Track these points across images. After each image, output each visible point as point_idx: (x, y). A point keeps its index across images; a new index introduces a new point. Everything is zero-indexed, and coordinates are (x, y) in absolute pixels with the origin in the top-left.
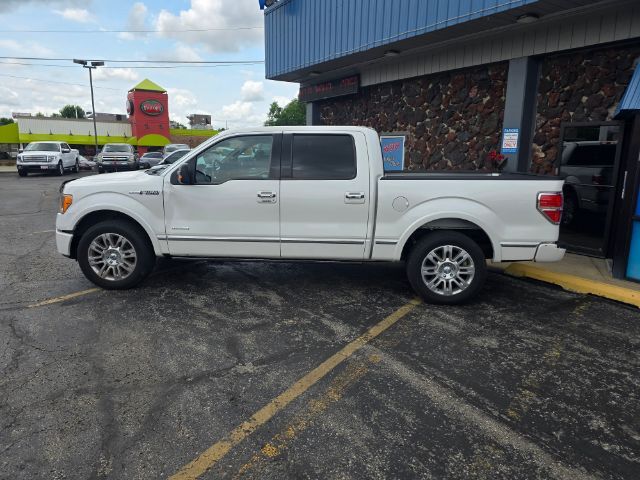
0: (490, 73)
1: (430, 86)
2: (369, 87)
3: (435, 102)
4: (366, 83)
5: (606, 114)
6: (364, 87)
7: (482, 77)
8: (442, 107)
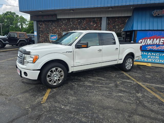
0: (95, 19)
1: (79, 21)
2: (59, 19)
3: (81, 25)
4: (58, 17)
5: (121, 30)
6: (58, 19)
7: (94, 20)
8: (83, 26)
